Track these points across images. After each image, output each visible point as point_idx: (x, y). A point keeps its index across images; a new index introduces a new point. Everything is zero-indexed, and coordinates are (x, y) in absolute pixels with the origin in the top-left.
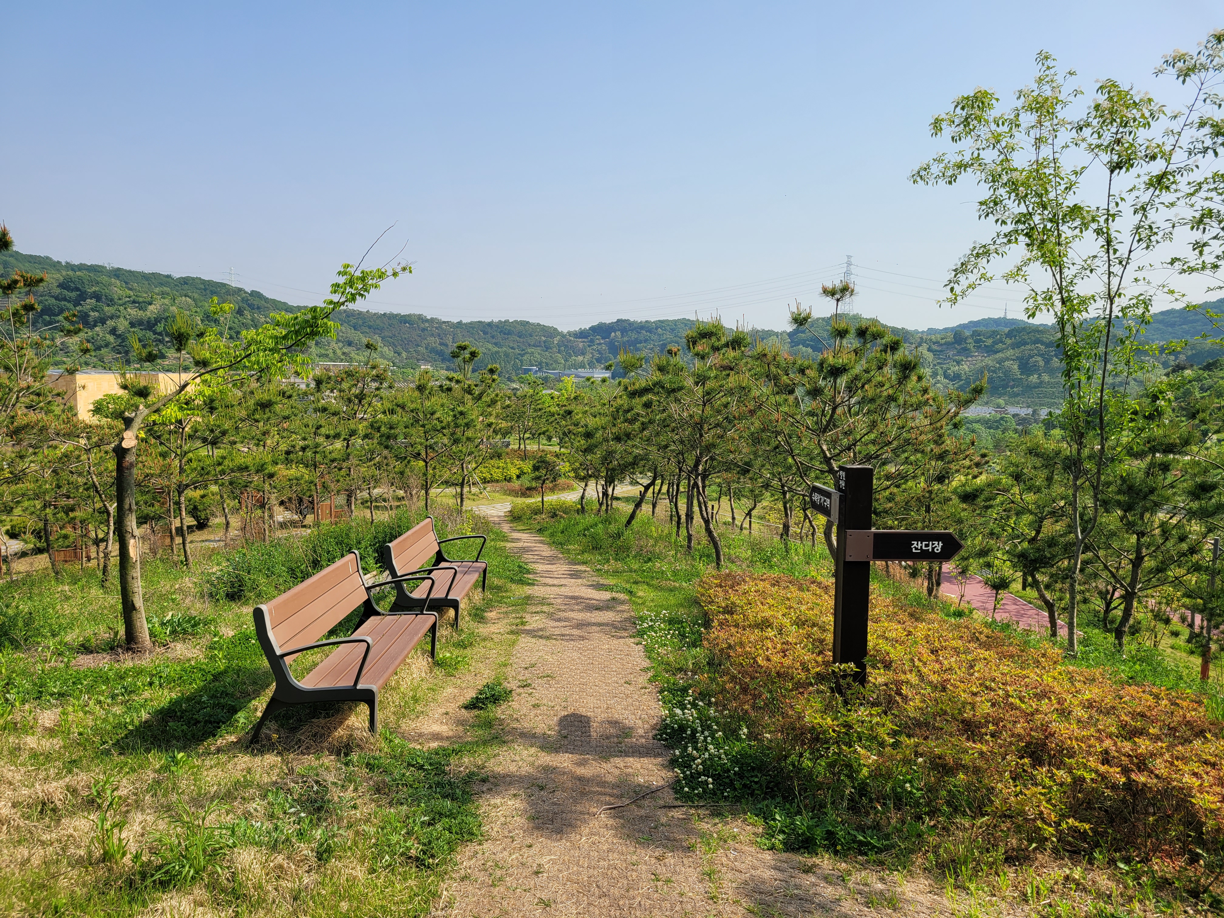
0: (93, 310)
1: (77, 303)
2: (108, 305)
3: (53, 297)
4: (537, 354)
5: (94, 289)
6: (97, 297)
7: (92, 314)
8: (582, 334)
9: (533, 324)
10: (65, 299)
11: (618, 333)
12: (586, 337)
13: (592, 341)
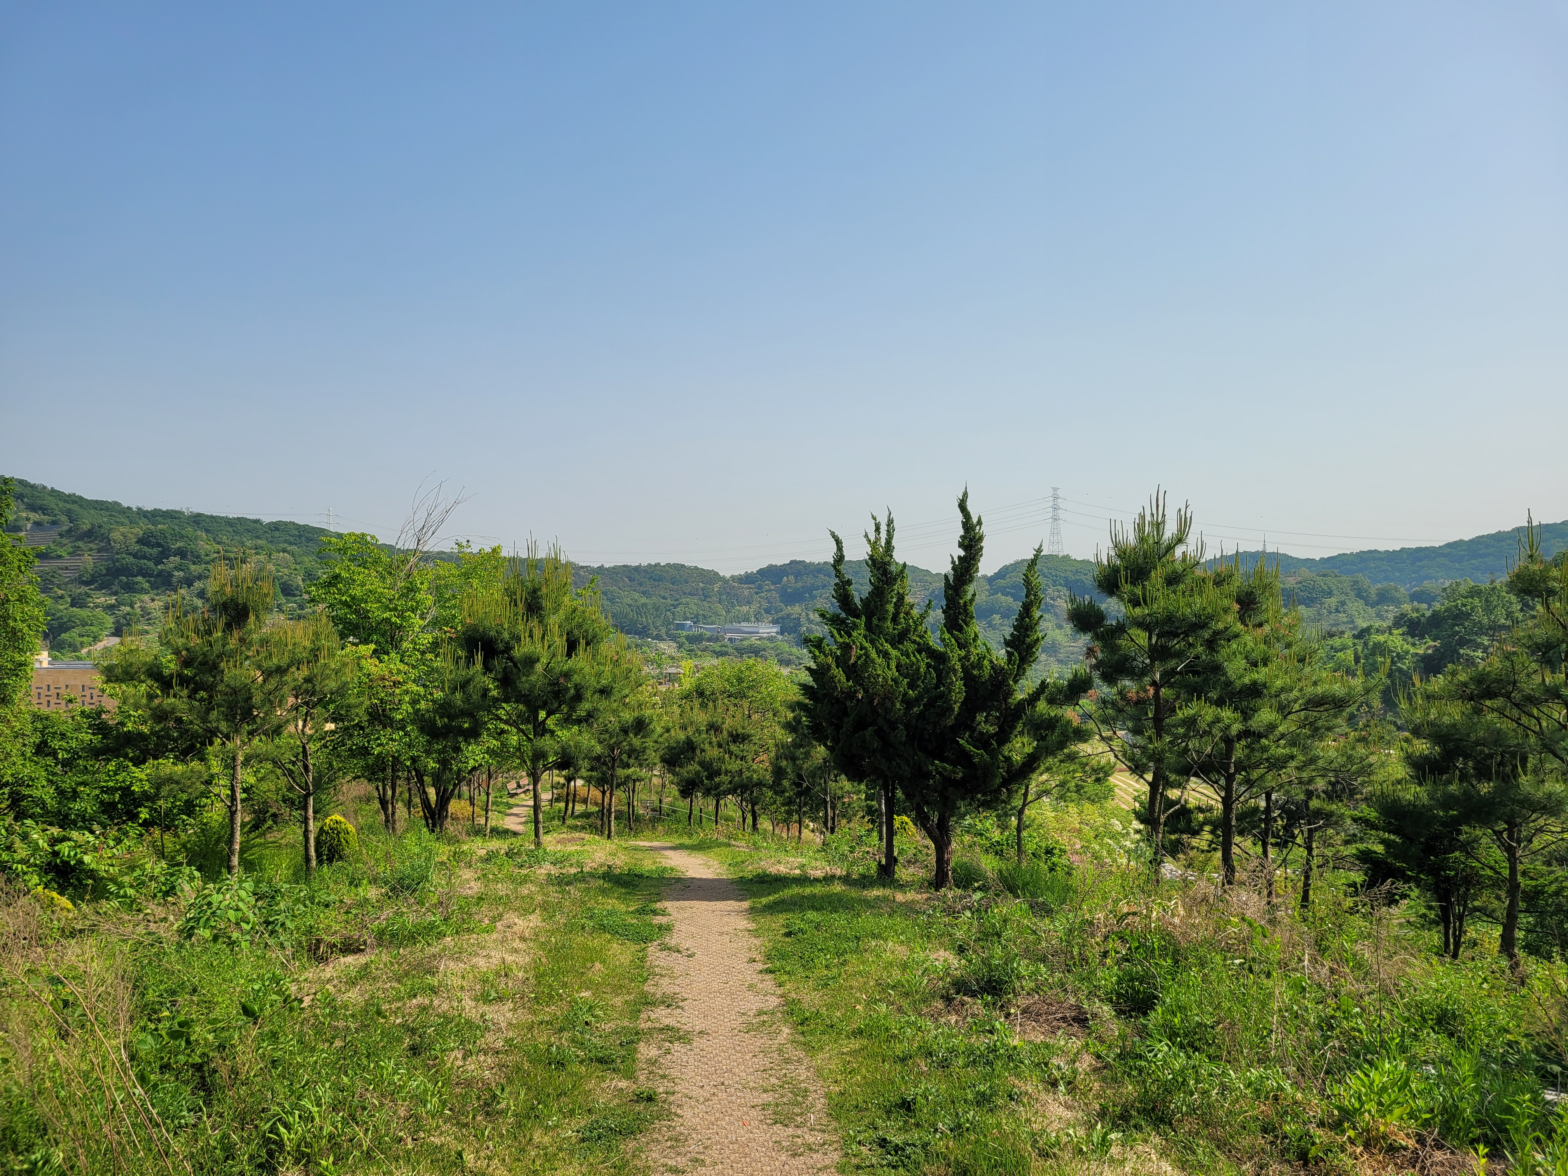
0: (177, 568)
1: (158, 562)
2: (194, 563)
3: (130, 554)
4: (693, 604)
5: (178, 545)
6: (181, 553)
7: (176, 573)
8: (747, 579)
9: (689, 568)
10: (144, 557)
11: (791, 578)
12: (753, 583)
13: (760, 587)
